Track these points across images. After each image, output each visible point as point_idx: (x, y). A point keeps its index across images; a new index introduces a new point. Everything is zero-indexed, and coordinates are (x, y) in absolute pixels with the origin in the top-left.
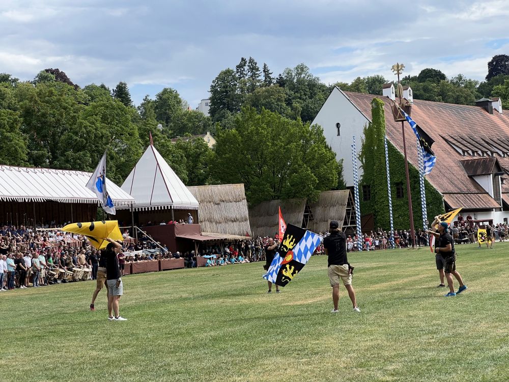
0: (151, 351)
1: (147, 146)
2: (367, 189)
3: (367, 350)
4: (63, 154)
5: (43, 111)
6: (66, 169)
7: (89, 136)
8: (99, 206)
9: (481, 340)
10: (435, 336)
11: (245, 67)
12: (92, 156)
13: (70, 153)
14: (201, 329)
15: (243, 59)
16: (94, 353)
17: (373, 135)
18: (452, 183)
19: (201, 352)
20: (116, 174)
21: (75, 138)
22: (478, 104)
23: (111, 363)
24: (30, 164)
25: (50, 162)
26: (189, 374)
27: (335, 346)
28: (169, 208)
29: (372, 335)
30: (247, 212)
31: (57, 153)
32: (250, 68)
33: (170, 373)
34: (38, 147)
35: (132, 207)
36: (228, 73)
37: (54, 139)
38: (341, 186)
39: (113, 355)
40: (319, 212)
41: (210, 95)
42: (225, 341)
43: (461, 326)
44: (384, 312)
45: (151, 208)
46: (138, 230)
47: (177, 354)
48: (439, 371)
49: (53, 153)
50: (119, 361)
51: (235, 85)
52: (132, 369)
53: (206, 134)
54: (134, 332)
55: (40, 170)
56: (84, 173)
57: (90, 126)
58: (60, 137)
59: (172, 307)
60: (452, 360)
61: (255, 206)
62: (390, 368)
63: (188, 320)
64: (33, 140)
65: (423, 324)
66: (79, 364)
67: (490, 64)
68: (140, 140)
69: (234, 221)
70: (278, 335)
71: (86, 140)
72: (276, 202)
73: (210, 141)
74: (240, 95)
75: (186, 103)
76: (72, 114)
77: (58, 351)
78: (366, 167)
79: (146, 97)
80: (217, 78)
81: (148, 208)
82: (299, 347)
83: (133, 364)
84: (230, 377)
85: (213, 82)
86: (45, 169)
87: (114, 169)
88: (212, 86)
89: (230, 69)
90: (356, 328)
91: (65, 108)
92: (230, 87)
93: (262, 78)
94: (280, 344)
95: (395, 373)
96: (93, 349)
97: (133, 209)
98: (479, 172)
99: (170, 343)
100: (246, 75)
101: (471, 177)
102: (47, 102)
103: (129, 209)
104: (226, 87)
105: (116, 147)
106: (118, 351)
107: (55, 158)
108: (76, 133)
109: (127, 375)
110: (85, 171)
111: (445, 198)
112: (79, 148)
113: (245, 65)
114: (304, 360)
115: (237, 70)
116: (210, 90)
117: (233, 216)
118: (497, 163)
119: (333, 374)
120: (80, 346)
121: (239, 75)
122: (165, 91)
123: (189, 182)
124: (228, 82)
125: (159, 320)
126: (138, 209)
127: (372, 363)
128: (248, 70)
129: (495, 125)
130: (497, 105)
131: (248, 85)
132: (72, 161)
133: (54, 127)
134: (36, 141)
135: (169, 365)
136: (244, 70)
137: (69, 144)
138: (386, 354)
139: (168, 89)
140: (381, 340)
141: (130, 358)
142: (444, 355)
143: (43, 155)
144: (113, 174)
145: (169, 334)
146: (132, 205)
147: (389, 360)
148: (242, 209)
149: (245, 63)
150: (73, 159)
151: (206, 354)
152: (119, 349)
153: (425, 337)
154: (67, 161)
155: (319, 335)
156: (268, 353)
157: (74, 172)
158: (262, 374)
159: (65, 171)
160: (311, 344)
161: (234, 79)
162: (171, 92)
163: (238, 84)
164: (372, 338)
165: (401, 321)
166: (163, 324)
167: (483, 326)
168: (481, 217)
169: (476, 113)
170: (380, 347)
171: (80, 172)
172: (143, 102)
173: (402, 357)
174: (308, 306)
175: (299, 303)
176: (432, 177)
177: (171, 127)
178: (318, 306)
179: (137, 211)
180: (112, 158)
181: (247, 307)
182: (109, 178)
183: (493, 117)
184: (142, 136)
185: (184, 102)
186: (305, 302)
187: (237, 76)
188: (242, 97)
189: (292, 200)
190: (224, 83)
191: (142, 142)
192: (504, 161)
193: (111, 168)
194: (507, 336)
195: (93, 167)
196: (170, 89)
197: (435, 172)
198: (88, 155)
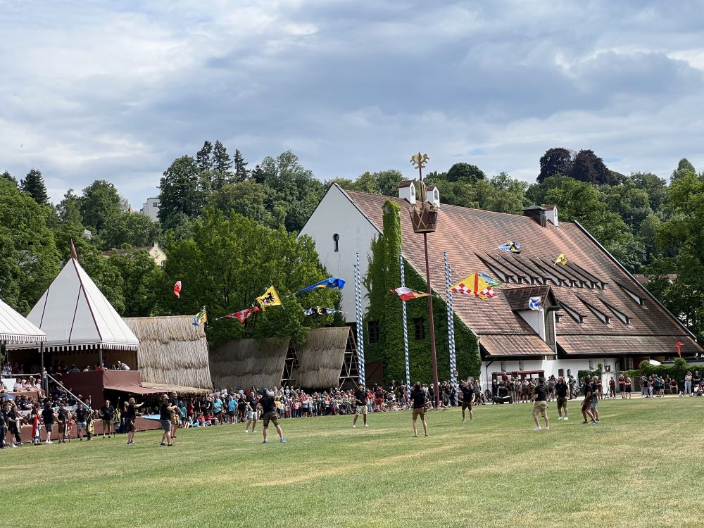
1: (67, 261)
2: (376, 327)
11: (209, 154)
15: (207, 144)
17: (385, 251)
18: (490, 319)
20: (20, 299)
22: (527, 213)
28: (96, 348)
30: (207, 353)
32: (217, 156)
35: (42, 346)
36: (185, 161)
38: (338, 321)
40: (306, 357)
41: (159, 192)
43: (499, 517)
44: (393, 497)
45: (70, 348)
46: (49, 377)
51: (195, 179)
53: (153, 246)
54: (32, 524)
59: (91, 489)
61: (218, 347)
63: (110, 507)
65: (447, 515)
67: (543, 160)
68: (57, 252)
69: (188, 367)
72: (247, 343)
73: (158, 256)
74: (201, 192)
75: (127, 202)
78: (373, 296)
79: (69, 192)
80: (169, 169)
81: (65, 348)
85: (165, 174)
87: (18, 292)
88: (163, 180)
89: (189, 156)
92: (187, 181)
93: (233, 170)
97: (44, 348)
98: (527, 305)
100: (211, 166)
101: (516, 312)
103: (37, 349)
104: (182, 181)
105: (22, 260)
111: (481, 340)
113: (209, 152)
115: (198, 158)
116: (159, 185)
117: (187, 359)
118: (551, 295)
121: (200, 166)
122: (97, 185)
123: (126, 312)
124: (185, 175)
125: (69, 508)
126: (51, 349)
128: (213, 158)
129: (548, 242)
130: (552, 215)
131: (213, 179)
136: (208, 158)
139: (100, 182)
144: (16, 299)
146: (42, 343)
148: (200, 350)
149: (210, 148)
161: (194, 170)
162: (105, 186)
163: (199, 178)
165: (417, 509)
166: (76, 514)
168: (528, 368)
169: (523, 226)
172: (65, 198)
174: (286, 489)
175: (273, 484)
176: (464, 312)
177: (104, 234)
178: (300, 488)
179: (49, 351)
180: (15, 276)
181: (200, 489)
182: (10, 305)
183: (546, 231)
184: (60, 246)
185: (123, 201)
186: (283, 483)
187: (198, 166)
188: (204, 196)
189: (270, 340)
190: (180, 176)
191: (59, 255)
192: (561, 292)
193: (12, 290)
196: (104, 182)
197: (468, 303)
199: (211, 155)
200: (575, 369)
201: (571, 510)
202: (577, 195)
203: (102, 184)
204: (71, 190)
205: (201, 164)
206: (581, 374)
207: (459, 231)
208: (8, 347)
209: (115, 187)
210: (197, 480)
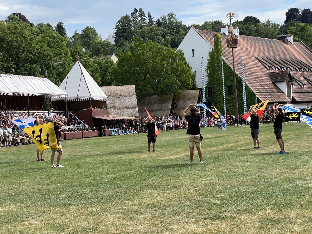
0: (75, 186)
1: (76, 62)
2: (211, 89)
3: (206, 186)
4: (23, 66)
5: (10, 39)
6: (25, 75)
7: (39, 55)
8: (45, 98)
9: (275, 180)
10: (247, 177)
12: (41, 67)
13: (27, 65)
14: (106, 173)
15: (135, 9)
16: (40, 186)
17: (215, 56)
18: (262, 86)
19: (105, 187)
20: (56, 79)
21: (30, 56)
22: (279, 38)
23: (50, 192)
24: (3, 72)
25: (15, 70)
26: (97, 199)
27: (187, 183)
28: (89, 100)
29: (210, 177)
30: (136, 103)
31: (19, 65)
32: (140, 14)
33: (86, 199)
34: (7, 61)
36: (126, 17)
37: (17, 57)
38: (194, 87)
39: (51, 187)
40: (180, 103)
41: (115, 31)
42: (120, 180)
43: (263, 172)
44: (218, 163)
45: (78, 100)
46: (69, 113)
47: (91, 187)
48: (249, 198)
49: (17, 64)
50: (55, 191)
51: (131, 25)
52: (63, 196)
53: (112, 55)
54: (65, 174)
55: (9, 75)
56: (36, 78)
57: (40, 49)
58: (21, 55)
59: (89, 160)
60: (257, 192)
61: (142, 99)
62: (220, 196)
63: (98, 168)
64: (4, 57)
65: (241, 171)
66: (31, 193)
67: (287, 14)
68: (71, 58)
69: (129, 108)
70: (153, 176)
71: (38, 57)
72: (154, 97)
73: (114, 59)
74: (133, 31)
76: (29, 41)
77: (18, 185)
78: (210, 76)
79: (75, 31)
80: (119, 21)
81: (76, 100)
82: (165, 183)
83: (63, 193)
84: (122, 201)
85: (117, 23)
86: (12, 75)
87: (55, 75)
88: (116, 26)
89: (128, 15)
90: (200, 173)
91: (25, 37)
92: (127, 26)
93: (147, 21)
94: (153, 181)
95: (222, 199)
96: (39, 184)
97: (67, 100)
98: (278, 80)
99: (87, 181)
100: (137, 19)
101: (273, 83)
102: (13, 33)
103: (64, 100)
104: (124, 26)
105: (56, 62)
106: (54, 185)
107: (18, 68)
108: (31, 53)
109: (60, 199)
110: (37, 76)
111: (258, 95)
112: (33, 62)
113: (136, 13)
114: (168, 191)
115: (132, 16)
116: (115, 28)
117: (128, 105)
118: (290, 75)
119: (185, 199)
120: (32, 182)
121: (133, 19)
122: (87, 28)
123: (101, 84)
124: (126, 23)
125: (81, 167)
126: (70, 100)
127: (209, 193)
128: (138, 16)
129: (288, 51)
130: (291, 39)
131: (138, 25)
132: (29, 70)
133: (18, 49)
134: (6, 58)
135: (85, 193)
136: (136, 16)
137: (27, 60)
138: (218, 188)
140: (215, 180)
141: (62, 190)
142: (252, 189)
143: (11, 67)
144: (54, 79)
145: (86, 175)
146: (66, 97)
147: (219, 191)
148: (134, 101)
149: (137, 11)
150: (29, 68)
151: (108, 187)
152: (55, 184)
153: (242, 178)
154: (26, 70)
155: (178, 177)
156: (147, 187)
157: (30, 77)
158: (141, 200)
159: (24, 77)
160: (173, 182)
161: (130, 21)
162: (91, 29)
163: (132, 24)
164: (209, 178)
165: (228, 168)
166: (83, 170)
167: (277, 172)
169: (277, 44)
170: (214, 184)
171: (34, 77)
172: (74, 34)
173: (227, 189)
174: (172, 160)
175: (166, 158)
176: (250, 83)
177: (91, 50)
178: (178, 160)
180: (54, 69)
181: (135, 160)
182: (52, 81)
183: (288, 46)
184: (72, 56)
185: (99, 35)
186: (171, 158)
188: (135, 32)
189: (165, 96)
190: (124, 24)
192: (294, 74)
193: (53, 75)
194: (291, 178)
195: (42, 74)
196: (90, 27)
197: (251, 79)
198: (39, 66)
199: (137, 14)
201: (295, 169)
202: (302, 29)
203: (89, 27)
204: (77, 31)
205: (133, 18)
207: (248, 47)
208: (52, 99)
209: (95, 29)
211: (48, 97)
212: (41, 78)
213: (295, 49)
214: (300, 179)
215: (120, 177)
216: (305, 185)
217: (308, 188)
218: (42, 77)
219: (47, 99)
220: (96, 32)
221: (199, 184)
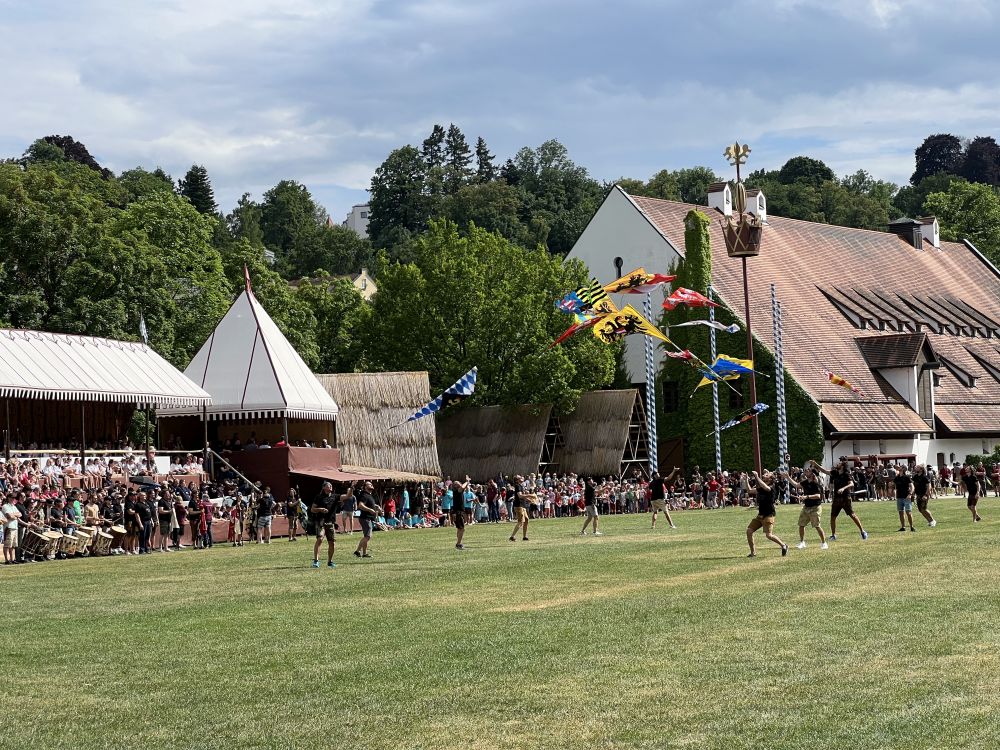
0: (205, 700)
1: (239, 294)
2: (674, 389)
3: (640, 706)
4: (69, 304)
5: (33, 217)
6: (73, 332)
7: (123, 269)
8: (138, 408)
9: (870, 691)
10: (779, 680)
11: (440, 144)
12: (128, 309)
13: (84, 300)
14: (316, 656)
15: (437, 128)
16: (91, 700)
17: (687, 281)
20: (175, 346)
21: (93, 271)
22: (893, 229)
23: (122, 720)
24: (4, 321)
25: (43, 318)
28: (279, 415)
29: (654, 674)
30: (433, 428)
31: (58, 301)
32: (451, 146)
34: (20, 287)
35: (204, 413)
36: (406, 154)
37: (53, 275)
38: (621, 381)
39: (127, 704)
40: (575, 431)
41: (369, 197)
42: (358, 681)
43: (833, 662)
44: (685, 630)
45: (243, 415)
46: (215, 458)
49: (49, 297)
51: (420, 178)
53: (360, 273)
54: (180, 659)
55: (21, 333)
56: (110, 342)
57: (124, 249)
58: (65, 268)
59: (266, 610)
60: (808, 730)
61: (450, 416)
64: (12, 273)
65: (759, 656)
66: (56, 721)
67: (919, 152)
68: (226, 281)
69: (408, 444)
70: (467, 670)
71: (117, 275)
73: (365, 287)
74: (429, 197)
75: (324, 211)
76: (91, 225)
77: (19, 694)
79: (244, 197)
80: (384, 165)
81: (237, 415)
83: (165, 724)
85: (378, 171)
86: (31, 332)
87: (172, 336)
88: (374, 179)
89: (412, 147)
90: (624, 662)
91: (77, 213)
92: (410, 181)
93: (474, 166)
94: (467, 688)
96: (89, 692)
97: (208, 415)
98: (891, 361)
100: (443, 161)
101: (875, 371)
102: (42, 199)
103: (199, 416)
104: (402, 181)
105: (178, 292)
107: (54, 310)
108: (96, 262)
110: (113, 338)
111: (825, 410)
112: (102, 291)
113: (440, 141)
114: (509, 723)
115: (425, 149)
116: (369, 187)
117: (408, 431)
118: (927, 349)
121: (428, 160)
122: (283, 185)
123: (317, 368)
124: (407, 173)
126: (218, 416)
127: (647, 731)
128: (447, 149)
129: (924, 270)
130: (933, 230)
131: (446, 178)
132: (88, 316)
133: (54, 249)
134: (17, 277)
136: (439, 150)
137: (84, 285)
138: (678, 714)
139: (288, 182)
140: (672, 686)
142: (793, 720)
143: (30, 305)
144: (170, 347)
146: (205, 407)
147: (684, 727)
149: (442, 135)
150: (90, 312)
152: (141, 693)
153: (761, 682)
154: (78, 317)
155: (552, 672)
156: (443, 708)
157: (90, 339)
159: (72, 338)
160: (530, 690)
161: (419, 165)
162: (295, 188)
163: (426, 177)
164: (653, 680)
166: (241, 645)
167: (878, 663)
168: (893, 450)
169: (888, 245)
170: (665, 699)
171: (103, 340)
172: (239, 206)
173: (708, 720)
174: (535, 616)
175: (518, 609)
176: (799, 368)
177: (292, 257)
178: (555, 616)
179: (215, 419)
180: (168, 314)
181: (415, 614)
182: (161, 354)
183: (922, 255)
184: (230, 273)
185: (319, 209)
186: (534, 608)
187: (425, 160)
188: (434, 203)
189: (524, 407)
190: (399, 174)
191: (228, 284)
192: (942, 343)
193: (165, 334)
194: (924, 683)
195: (130, 331)
196: (293, 183)
197: (805, 358)
198: (121, 306)
199: (443, 145)
200: (960, 454)
201: (937, 653)
202: (970, 202)
203: (290, 185)
204: (248, 194)
205: (429, 157)
206: (970, 460)
207: (794, 255)
208: (160, 412)
209: (309, 190)
210: (413, 602)
211: (148, 405)
212: (128, 344)
213: (943, 263)
214: (954, 688)
215: (359, 670)
216: (969, 710)
217: (977, 720)
218: (131, 341)
219: (146, 411)
220: (311, 199)
221: (617, 700)
